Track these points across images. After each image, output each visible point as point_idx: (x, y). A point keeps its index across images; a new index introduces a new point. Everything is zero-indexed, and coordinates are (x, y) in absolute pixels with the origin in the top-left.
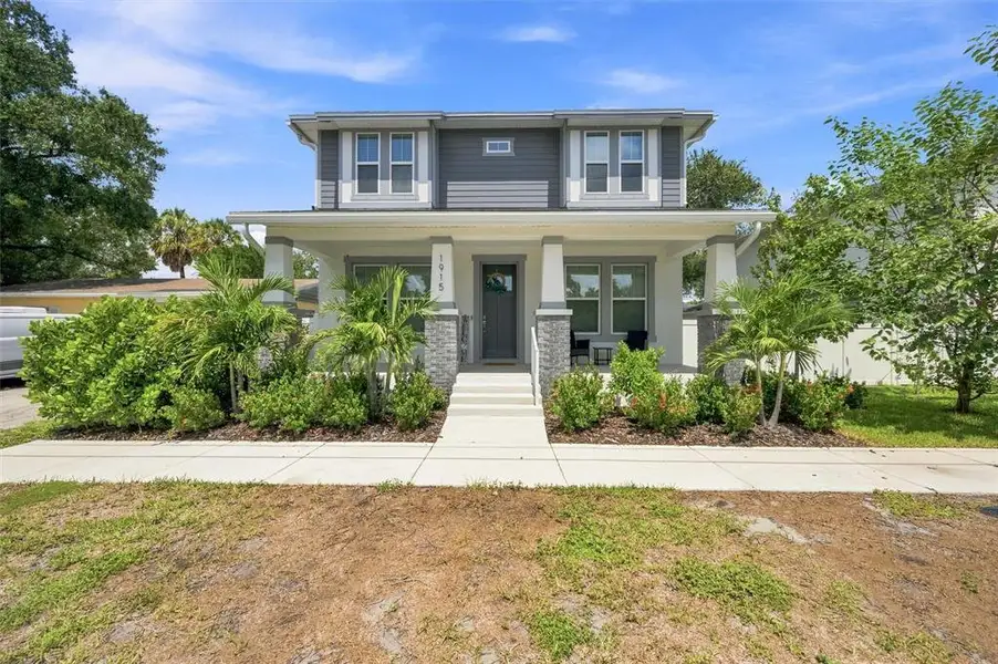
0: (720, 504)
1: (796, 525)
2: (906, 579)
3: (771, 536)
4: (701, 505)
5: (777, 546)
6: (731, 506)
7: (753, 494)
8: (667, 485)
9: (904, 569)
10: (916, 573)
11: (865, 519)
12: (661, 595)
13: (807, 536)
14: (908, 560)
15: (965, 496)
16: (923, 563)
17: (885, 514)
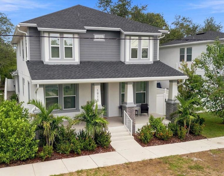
0: (187, 156)
1: (200, 158)
2: (215, 163)
3: (197, 160)
4: (185, 157)
5: (199, 162)
6: (189, 156)
7: (191, 154)
8: (177, 154)
9: (215, 162)
10: (216, 162)
11: (209, 155)
12: (189, 170)
13: (202, 160)
14: (215, 161)
15: (222, 149)
16: (217, 161)
17: (212, 154)
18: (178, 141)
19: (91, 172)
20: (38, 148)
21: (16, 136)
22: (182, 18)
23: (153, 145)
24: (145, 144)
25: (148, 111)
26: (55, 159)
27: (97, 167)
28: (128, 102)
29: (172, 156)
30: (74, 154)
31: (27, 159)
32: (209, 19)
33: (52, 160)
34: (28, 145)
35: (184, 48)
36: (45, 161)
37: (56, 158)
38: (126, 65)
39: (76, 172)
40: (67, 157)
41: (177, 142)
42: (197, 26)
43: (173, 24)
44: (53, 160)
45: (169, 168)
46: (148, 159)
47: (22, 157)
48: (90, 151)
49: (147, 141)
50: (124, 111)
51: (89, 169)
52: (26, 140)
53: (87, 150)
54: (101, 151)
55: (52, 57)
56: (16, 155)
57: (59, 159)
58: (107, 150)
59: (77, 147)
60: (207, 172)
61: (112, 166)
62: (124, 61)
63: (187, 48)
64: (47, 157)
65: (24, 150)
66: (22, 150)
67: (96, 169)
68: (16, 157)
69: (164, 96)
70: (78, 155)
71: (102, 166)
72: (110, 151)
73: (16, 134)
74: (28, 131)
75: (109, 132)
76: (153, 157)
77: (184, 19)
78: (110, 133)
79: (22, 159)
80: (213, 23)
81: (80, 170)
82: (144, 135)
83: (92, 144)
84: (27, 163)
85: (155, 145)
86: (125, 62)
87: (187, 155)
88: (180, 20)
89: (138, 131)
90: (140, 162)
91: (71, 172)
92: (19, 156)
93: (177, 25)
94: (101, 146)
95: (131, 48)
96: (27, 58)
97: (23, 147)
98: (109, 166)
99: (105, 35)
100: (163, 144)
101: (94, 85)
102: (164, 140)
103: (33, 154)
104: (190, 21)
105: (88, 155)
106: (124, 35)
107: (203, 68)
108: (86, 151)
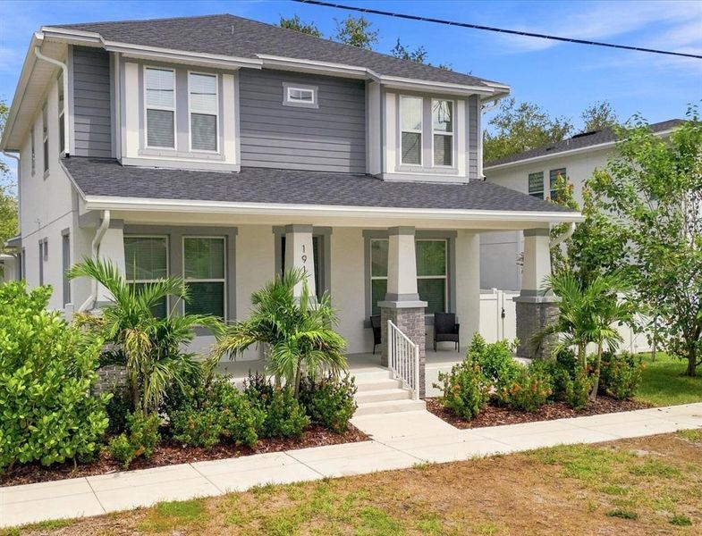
0: (613, 447)
1: (656, 451)
3: (650, 456)
4: (606, 450)
5: (656, 458)
6: (619, 447)
11: (680, 444)
13: (664, 454)
17: (687, 440)
18: (568, 414)
19: (302, 489)
20: (107, 420)
21: (30, 371)
22: (517, 106)
23: (491, 425)
24: (464, 420)
25: (457, 333)
26: (167, 463)
27: (321, 478)
28: (400, 292)
29: (562, 445)
30: (235, 445)
31: (69, 462)
32: (598, 107)
33: (155, 465)
34: (71, 407)
35: (542, 173)
36: (132, 467)
37: (170, 458)
38: (388, 184)
39: (248, 491)
40: (210, 454)
41: (567, 417)
42: (566, 124)
43: (492, 123)
44: (161, 465)
45: (565, 473)
46: (488, 456)
47: (50, 452)
48: (286, 437)
49: (472, 411)
50: (390, 321)
51: (293, 484)
52: (66, 390)
53: (277, 437)
54: (324, 438)
55: (148, 145)
56: (27, 442)
57: (183, 462)
58: (343, 435)
59: (244, 421)
60: (696, 480)
61: (374, 475)
62: (379, 172)
63: (551, 171)
64: (139, 453)
65: (58, 424)
66: (51, 423)
67: (318, 482)
68: (28, 450)
69: (497, 300)
70: (247, 450)
71: (339, 475)
72: (354, 440)
73: (29, 363)
74: (73, 360)
75: (348, 377)
76: (505, 449)
77: (524, 108)
78: (353, 380)
79: (48, 460)
80: (608, 119)
81: (263, 485)
82: (463, 391)
83: (294, 414)
84: (65, 475)
85: (499, 424)
86: (382, 173)
87: (612, 444)
88: (512, 112)
89: (440, 380)
90: (464, 462)
91: (232, 491)
92: (38, 445)
93: (506, 126)
94: (321, 425)
95: (401, 130)
96: (62, 148)
97: (54, 414)
98: (364, 476)
99: (317, 88)
100: (524, 421)
101: (292, 231)
102: (524, 409)
103: (89, 441)
104: (543, 117)
105: (281, 450)
106: (379, 86)
107: (615, 210)
108: (274, 440)
